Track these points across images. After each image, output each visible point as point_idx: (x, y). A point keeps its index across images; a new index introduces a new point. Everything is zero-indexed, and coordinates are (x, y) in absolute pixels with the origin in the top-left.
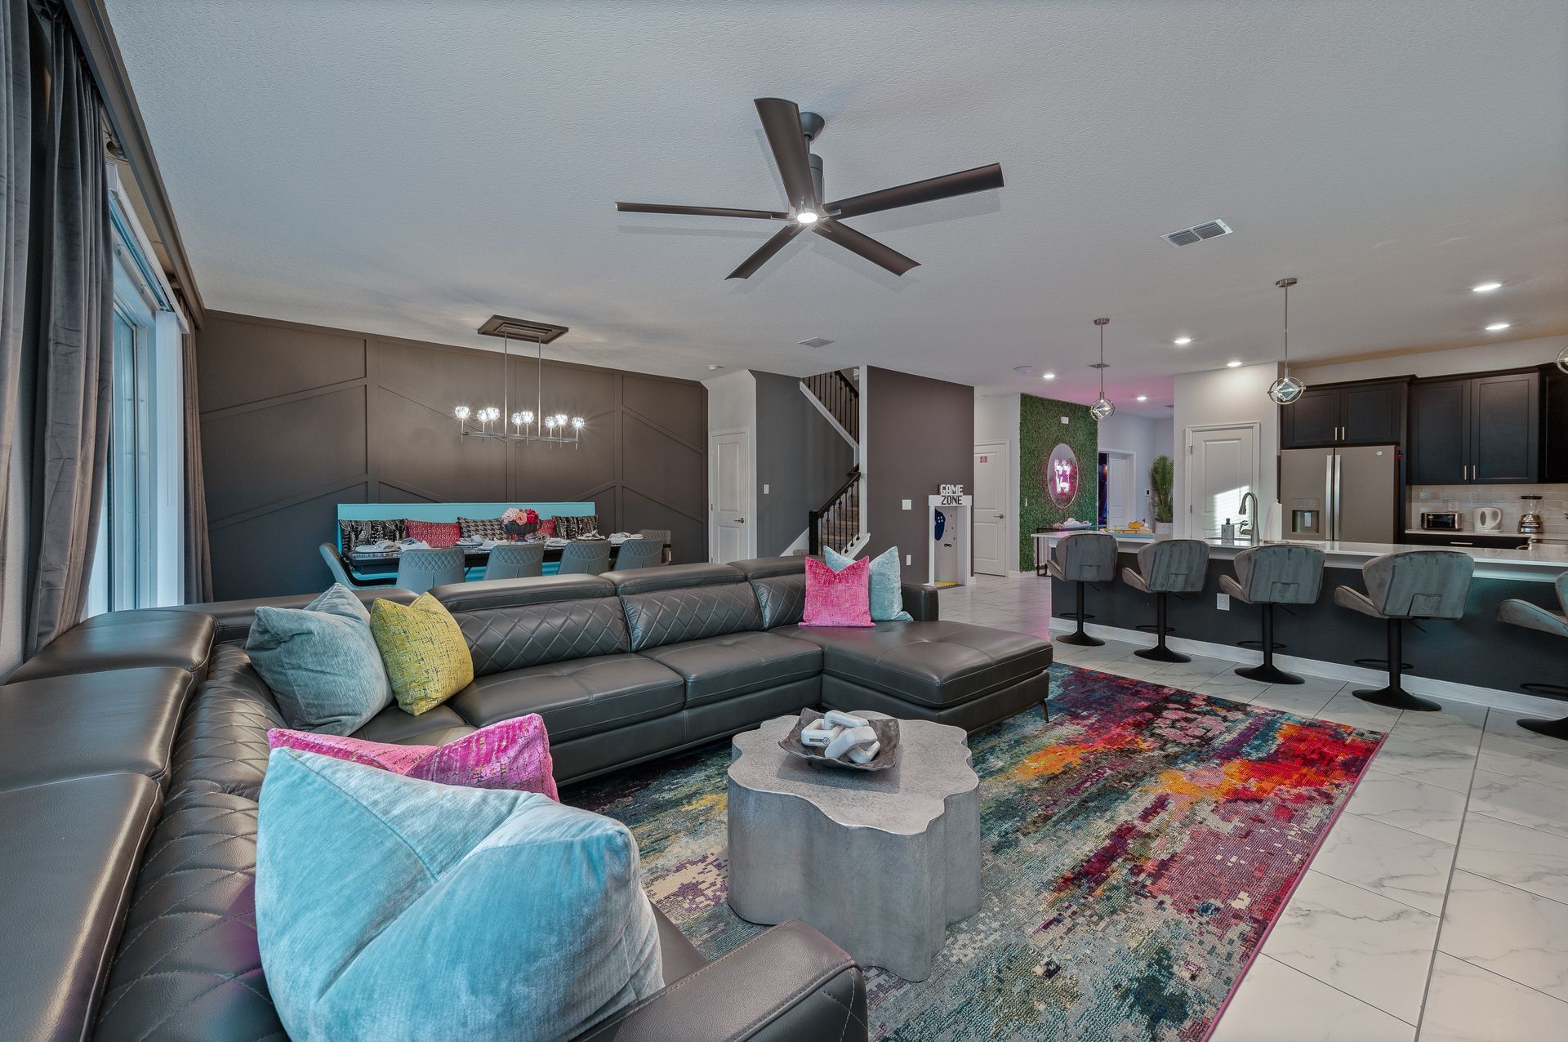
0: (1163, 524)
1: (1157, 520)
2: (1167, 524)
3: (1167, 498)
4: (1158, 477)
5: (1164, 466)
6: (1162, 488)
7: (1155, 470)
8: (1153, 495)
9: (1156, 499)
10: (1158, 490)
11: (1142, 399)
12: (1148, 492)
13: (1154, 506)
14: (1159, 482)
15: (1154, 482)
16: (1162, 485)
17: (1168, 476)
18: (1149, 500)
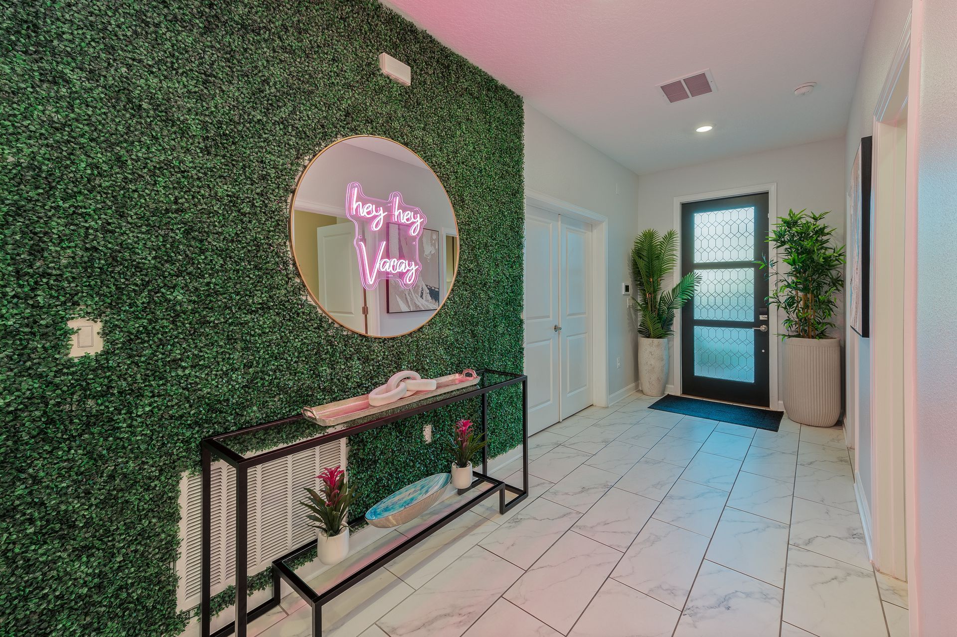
0: (650, 340)
1: (640, 332)
2: (656, 341)
3: (655, 298)
4: (642, 264)
5: (651, 247)
6: (648, 282)
7: (638, 253)
8: (635, 293)
9: (640, 299)
10: (641, 284)
11: (704, 129)
12: (627, 289)
13: (636, 311)
14: (643, 272)
15: (636, 272)
16: (649, 277)
17: (656, 263)
18: (628, 302)
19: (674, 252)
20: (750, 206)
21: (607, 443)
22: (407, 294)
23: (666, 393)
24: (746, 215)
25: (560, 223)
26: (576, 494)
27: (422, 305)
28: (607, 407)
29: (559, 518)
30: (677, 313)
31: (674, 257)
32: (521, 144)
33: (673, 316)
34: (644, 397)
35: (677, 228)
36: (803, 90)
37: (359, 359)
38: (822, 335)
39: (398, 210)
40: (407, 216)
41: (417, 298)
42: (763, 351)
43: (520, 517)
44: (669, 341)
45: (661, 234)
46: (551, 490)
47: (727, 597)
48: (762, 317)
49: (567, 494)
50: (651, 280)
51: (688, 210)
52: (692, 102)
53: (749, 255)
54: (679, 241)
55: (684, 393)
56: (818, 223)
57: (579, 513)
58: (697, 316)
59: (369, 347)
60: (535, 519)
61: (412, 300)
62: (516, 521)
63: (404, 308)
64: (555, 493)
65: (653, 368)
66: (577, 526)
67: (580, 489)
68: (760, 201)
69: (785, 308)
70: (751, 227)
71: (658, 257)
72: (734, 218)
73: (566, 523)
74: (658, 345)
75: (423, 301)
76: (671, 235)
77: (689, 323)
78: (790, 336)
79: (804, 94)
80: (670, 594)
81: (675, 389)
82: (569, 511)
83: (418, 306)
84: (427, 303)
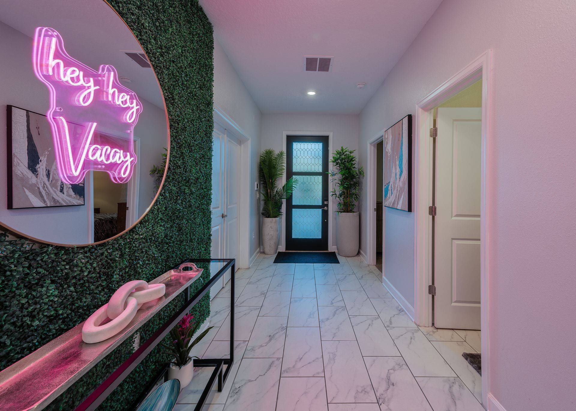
1: (263, 214)
3: (273, 192)
4: (266, 171)
5: (270, 160)
6: (269, 182)
8: (260, 189)
9: (263, 193)
10: (265, 183)
12: (257, 186)
13: (261, 201)
14: (266, 176)
15: (262, 176)
16: (269, 179)
18: (258, 195)
19: (283, 164)
20: (320, 142)
21: (264, 294)
22: (41, 188)
23: (278, 251)
24: (318, 147)
25: (226, 135)
26: (267, 343)
27: (63, 200)
28: (249, 268)
29: (268, 370)
30: (284, 201)
31: (283, 167)
32: (212, 64)
33: (282, 203)
34: (266, 256)
35: (284, 150)
36: (361, 86)
37: (53, 282)
38: (351, 211)
39: (112, 88)
40: (122, 98)
41: (55, 192)
42: (326, 221)
43: (237, 386)
44: (280, 218)
45: (277, 152)
46: (249, 348)
47: (388, 377)
48: (326, 203)
49: (261, 346)
50: (271, 181)
51: (291, 140)
52: (317, 74)
53: (320, 169)
54: (286, 158)
55: (287, 249)
56: (352, 155)
57: (278, 359)
58: (294, 203)
59: (69, 262)
60: (250, 381)
61: (48, 194)
62: (236, 391)
63: (36, 202)
64: (253, 349)
65: (272, 237)
66: (284, 371)
67: (268, 338)
68: (324, 140)
69: (339, 198)
70: (321, 153)
71: (274, 168)
72: (313, 148)
73: (274, 374)
74: (276, 222)
75: (64, 196)
76: (282, 153)
77: (290, 207)
78: (341, 212)
79: (361, 88)
80: (365, 394)
81: (282, 248)
82: (271, 360)
83: (58, 201)
84: (69, 198)
